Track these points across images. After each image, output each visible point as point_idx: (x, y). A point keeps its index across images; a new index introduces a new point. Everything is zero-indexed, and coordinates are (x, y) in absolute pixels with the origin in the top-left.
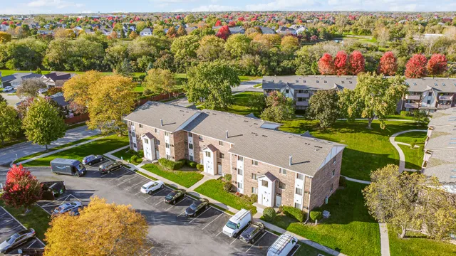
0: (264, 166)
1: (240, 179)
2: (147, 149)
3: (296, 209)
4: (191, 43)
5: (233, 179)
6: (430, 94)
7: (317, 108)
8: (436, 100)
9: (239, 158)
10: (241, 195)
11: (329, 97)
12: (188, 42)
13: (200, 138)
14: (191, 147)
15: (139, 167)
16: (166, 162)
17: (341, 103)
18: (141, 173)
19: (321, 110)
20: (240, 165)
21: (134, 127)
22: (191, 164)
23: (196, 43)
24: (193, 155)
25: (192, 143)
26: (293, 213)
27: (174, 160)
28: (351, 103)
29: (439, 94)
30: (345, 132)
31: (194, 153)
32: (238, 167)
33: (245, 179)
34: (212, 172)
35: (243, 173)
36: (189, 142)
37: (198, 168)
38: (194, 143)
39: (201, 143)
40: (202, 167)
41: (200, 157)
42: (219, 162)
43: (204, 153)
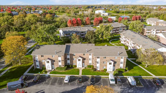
0: (108, 58)
1: (98, 65)
2: (48, 66)
3: (121, 69)
5: (95, 66)
6: (121, 27)
8: (122, 29)
9: (98, 58)
10: (99, 71)
11: (93, 33)
13: (73, 55)
14: (68, 59)
15: (48, 74)
16: (60, 68)
17: (97, 35)
18: (52, 76)
19: (92, 38)
21: (37, 58)
22: (70, 66)
24: (69, 62)
25: (69, 58)
26: (122, 70)
27: (64, 67)
28: (100, 34)
29: (123, 27)
30: (98, 44)
31: (70, 61)
32: (97, 61)
33: (100, 64)
34: (81, 67)
35: (99, 63)
36: (68, 58)
37: (74, 67)
38: (70, 57)
39: (74, 57)
40: (76, 66)
41: (73, 62)
42: (83, 62)
43: (77, 60)
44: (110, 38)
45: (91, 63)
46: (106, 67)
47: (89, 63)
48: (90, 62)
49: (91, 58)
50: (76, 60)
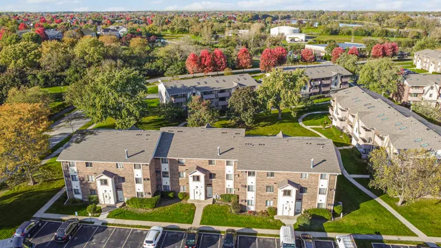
0: (281, 175)
1: (251, 196)
2: (106, 194)
3: (319, 209)
4: (28, 51)
5: (241, 198)
7: (242, 107)
9: (250, 174)
10: (255, 213)
11: (250, 95)
12: (25, 51)
13: (179, 162)
14: (165, 174)
15: (103, 217)
16: (139, 200)
18: (112, 225)
20: (251, 181)
22: (171, 195)
23: (36, 51)
24: (169, 184)
25: (168, 170)
26: (321, 214)
27: (150, 197)
28: (269, 97)
30: (264, 126)
31: (171, 181)
32: (249, 183)
33: (257, 194)
34: (203, 198)
35: (254, 189)
36: (163, 170)
37: (181, 198)
38: (171, 169)
39: (181, 168)
40: (186, 195)
41: (180, 184)
42: (208, 185)
43: (191, 179)
44: (303, 108)
45: (232, 186)
46: (276, 203)
47: (227, 187)
48: (230, 184)
49: (232, 172)
50: (187, 177)
